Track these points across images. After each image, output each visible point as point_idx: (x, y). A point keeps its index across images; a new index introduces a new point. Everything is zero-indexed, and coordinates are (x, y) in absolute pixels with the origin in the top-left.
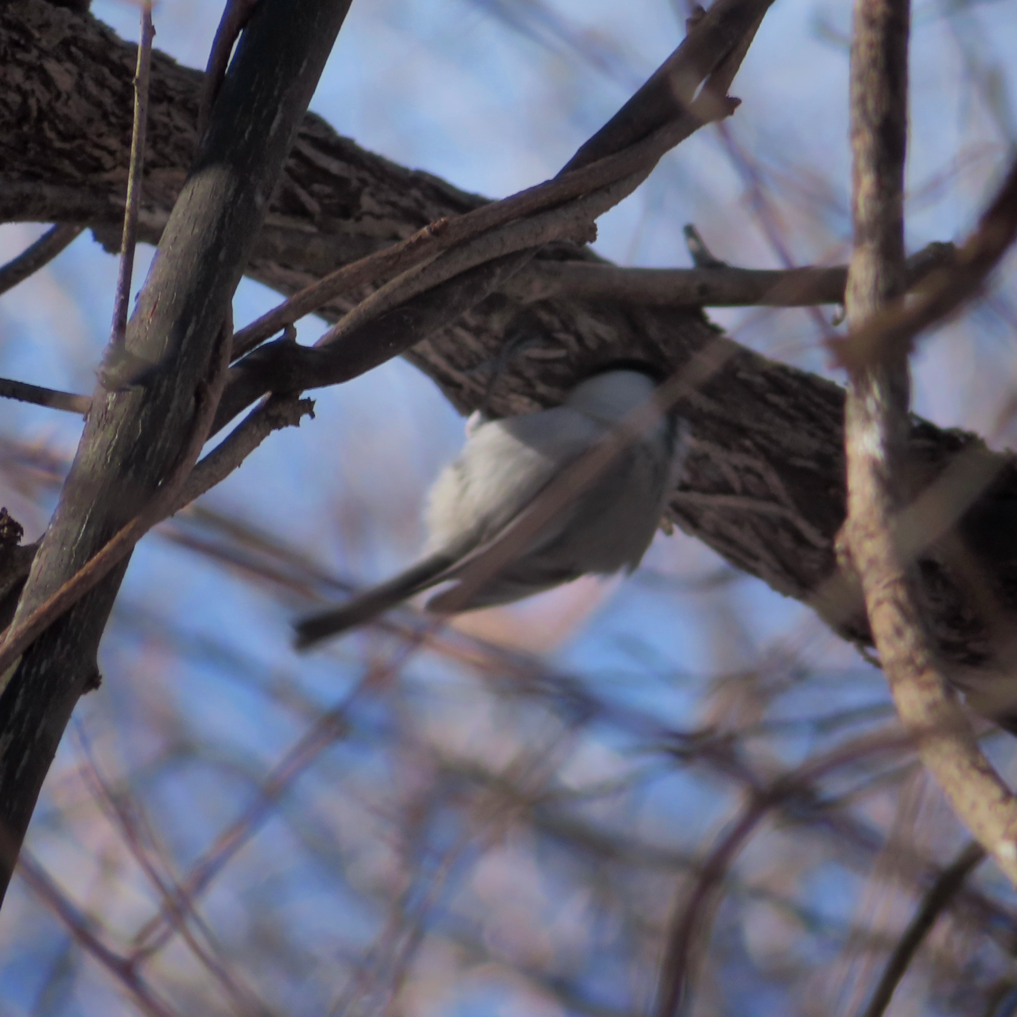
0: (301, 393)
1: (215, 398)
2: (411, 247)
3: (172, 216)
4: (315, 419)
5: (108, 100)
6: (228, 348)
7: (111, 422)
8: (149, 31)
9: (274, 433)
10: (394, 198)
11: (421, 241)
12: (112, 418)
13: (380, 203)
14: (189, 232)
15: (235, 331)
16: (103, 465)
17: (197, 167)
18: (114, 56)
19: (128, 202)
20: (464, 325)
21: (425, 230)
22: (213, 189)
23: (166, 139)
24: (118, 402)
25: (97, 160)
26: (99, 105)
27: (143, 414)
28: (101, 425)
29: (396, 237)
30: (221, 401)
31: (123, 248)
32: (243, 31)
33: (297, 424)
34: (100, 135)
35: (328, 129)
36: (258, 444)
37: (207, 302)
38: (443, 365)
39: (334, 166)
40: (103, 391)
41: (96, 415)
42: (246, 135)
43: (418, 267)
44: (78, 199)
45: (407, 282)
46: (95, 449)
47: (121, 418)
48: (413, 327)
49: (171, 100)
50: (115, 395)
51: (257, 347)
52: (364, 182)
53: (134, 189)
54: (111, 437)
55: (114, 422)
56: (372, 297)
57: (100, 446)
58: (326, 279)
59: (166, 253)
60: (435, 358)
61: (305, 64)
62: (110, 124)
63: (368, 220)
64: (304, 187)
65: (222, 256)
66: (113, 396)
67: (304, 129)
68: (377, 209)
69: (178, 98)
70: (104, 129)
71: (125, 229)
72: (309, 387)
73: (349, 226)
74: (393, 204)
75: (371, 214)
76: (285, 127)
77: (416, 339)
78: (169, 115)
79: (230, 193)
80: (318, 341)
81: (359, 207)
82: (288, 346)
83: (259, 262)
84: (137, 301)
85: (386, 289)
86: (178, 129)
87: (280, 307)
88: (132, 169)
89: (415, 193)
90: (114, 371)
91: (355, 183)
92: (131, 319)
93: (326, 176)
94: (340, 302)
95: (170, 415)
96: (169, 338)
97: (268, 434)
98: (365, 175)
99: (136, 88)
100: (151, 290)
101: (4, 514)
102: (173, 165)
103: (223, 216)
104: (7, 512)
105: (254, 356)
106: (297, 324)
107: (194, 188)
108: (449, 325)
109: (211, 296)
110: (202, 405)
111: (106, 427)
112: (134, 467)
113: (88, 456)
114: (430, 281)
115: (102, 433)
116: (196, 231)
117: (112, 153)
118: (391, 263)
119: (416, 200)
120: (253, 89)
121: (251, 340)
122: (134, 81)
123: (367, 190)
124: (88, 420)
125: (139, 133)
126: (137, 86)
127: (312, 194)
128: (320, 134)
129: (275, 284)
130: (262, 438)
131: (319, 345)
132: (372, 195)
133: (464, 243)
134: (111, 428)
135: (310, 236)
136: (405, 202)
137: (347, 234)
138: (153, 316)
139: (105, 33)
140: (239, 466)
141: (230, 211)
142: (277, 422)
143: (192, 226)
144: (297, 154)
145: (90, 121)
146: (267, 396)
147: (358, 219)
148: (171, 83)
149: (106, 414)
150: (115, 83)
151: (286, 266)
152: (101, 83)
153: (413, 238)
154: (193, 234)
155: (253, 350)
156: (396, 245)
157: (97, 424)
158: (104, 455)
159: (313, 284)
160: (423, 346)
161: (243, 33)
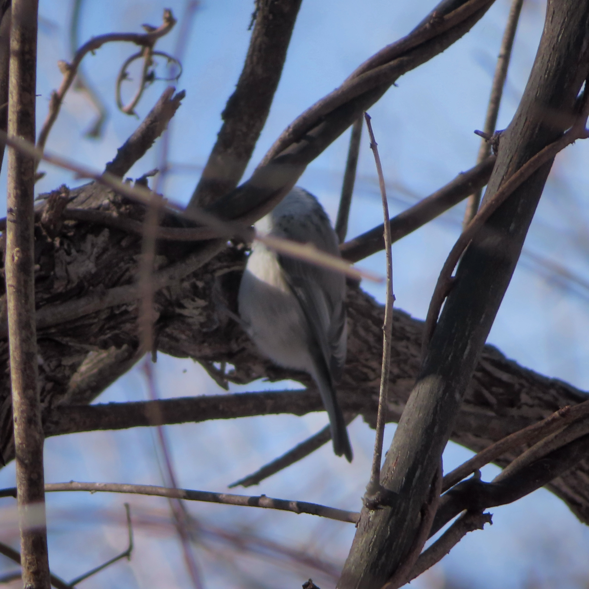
0: (484, 510)
1: (433, 513)
2: (548, 424)
3: (406, 407)
4: (492, 525)
5: (371, 339)
6: (440, 485)
7: (372, 528)
8: (392, 298)
9: (469, 533)
10: (541, 395)
11: (554, 420)
12: (373, 525)
13: (532, 398)
14: (417, 416)
15: (444, 474)
16: (367, 553)
17: (421, 378)
18: (375, 313)
19: (380, 398)
20: (582, 469)
21: (556, 413)
22: (430, 390)
23: (405, 362)
24: (375, 516)
25: (365, 374)
26: (366, 342)
27: (390, 523)
28: (365, 530)
29: (541, 418)
30: (437, 515)
31: (378, 426)
32: (448, 297)
33: (482, 528)
34: (367, 360)
35: (501, 355)
36: (459, 540)
37: (427, 456)
38: (570, 493)
39: (505, 377)
40: (367, 509)
41: (363, 524)
42: (450, 359)
43: (553, 435)
44: (354, 398)
45: (546, 444)
46: (362, 544)
47: (378, 525)
48: (550, 470)
49: (408, 339)
50: (374, 512)
51: (459, 483)
52: (522, 385)
53: (384, 391)
54: (372, 537)
55: (374, 527)
56: (526, 453)
57: (366, 542)
58: (499, 443)
59: (403, 428)
60: (565, 489)
61: (483, 316)
62: (373, 354)
63: (525, 408)
64: (487, 389)
65: (436, 430)
66: (373, 512)
67: (485, 355)
68: (530, 402)
69: (413, 337)
70: (369, 356)
71: (379, 414)
72: (489, 507)
73: (514, 412)
74: (540, 399)
75: (526, 404)
76: (472, 353)
77: (553, 477)
78: (407, 347)
79: (441, 392)
80: (495, 479)
81: (519, 400)
82: (476, 482)
83: (461, 433)
84: (386, 457)
85: (534, 448)
86: (413, 356)
87: (471, 459)
88: (382, 379)
89: (553, 392)
90: (373, 498)
91: (517, 387)
92: (383, 467)
93: (500, 382)
94: (508, 455)
95: (406, 523)
96: (405, 478)
97: (465, 534)
98: (524, 382)
99: (384, 332)
100: (395, 450)
101: (310, 582)
102: (410, 377)
103: (436, 406)
104: (312, 581)
105: (457, 489)
106: (482, 470)
107: (419, 389)
108: (573, 468)
109: (430, 453)
110: (425, 518)
111: (369, 531)
112: (385, 554)
113: (358, 547)
114: (560, 443)
115: (367, 534)
116: (421, 415)
117: (374, 370)
118: (536, 433)
119: (554, 397)
120: (453, 331)
121: (454, 479)
122: (383, 328)
123: (524, 390)
124: (359, 527)
125: (386, 358)
126: (385, 330)
127: (492, 393)
128: (496, 358)
129: (470, 446)
130: (462, 536)
131: (495, 481)
132: (527, 393)
133: (579, 421)
134: (372, 532)
135: (491, 418)
136: (547, 397)
137: (513, 417)
138: (396, 465)
139: (369, 300)
140: (448, 553)
141: (440, 403)
142: (471, 527)
143: (418, 412)
144: (482, 370)
145: (361, 352)
146: (464, 512)
147: (519, 407)
148: (408, 329)
149: (369, 523)
150: (375, 328)
151: (477, 436)
152: (367, 329)
153: (549, 418)
154: (419, 416)
155: (456, 485)
156: (539, 422)
157: (363, 529)
158: (368, 547)
159: (492, 446)
160: (557, 481)
161: (447, 299)
